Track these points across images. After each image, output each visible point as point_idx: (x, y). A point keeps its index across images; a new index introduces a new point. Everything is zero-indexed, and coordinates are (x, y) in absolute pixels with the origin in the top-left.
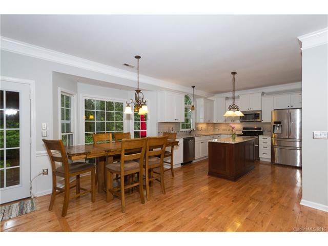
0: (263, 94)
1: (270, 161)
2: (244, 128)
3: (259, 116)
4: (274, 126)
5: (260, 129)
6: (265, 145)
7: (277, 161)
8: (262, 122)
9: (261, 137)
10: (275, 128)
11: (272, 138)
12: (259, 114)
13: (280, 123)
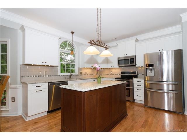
0: (137, 40)
1: (143, 103)
2: (122, 73)
3: (133, 61)
4: (147, 69)
5: (135, 73)
6: (139, 88)
7: (150, 105)
8: (137, 66)
9: (135, 80)
10: (148, 70)
11: (145, 81)
12: (133, 59)
13: (152, 65)
